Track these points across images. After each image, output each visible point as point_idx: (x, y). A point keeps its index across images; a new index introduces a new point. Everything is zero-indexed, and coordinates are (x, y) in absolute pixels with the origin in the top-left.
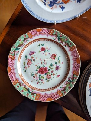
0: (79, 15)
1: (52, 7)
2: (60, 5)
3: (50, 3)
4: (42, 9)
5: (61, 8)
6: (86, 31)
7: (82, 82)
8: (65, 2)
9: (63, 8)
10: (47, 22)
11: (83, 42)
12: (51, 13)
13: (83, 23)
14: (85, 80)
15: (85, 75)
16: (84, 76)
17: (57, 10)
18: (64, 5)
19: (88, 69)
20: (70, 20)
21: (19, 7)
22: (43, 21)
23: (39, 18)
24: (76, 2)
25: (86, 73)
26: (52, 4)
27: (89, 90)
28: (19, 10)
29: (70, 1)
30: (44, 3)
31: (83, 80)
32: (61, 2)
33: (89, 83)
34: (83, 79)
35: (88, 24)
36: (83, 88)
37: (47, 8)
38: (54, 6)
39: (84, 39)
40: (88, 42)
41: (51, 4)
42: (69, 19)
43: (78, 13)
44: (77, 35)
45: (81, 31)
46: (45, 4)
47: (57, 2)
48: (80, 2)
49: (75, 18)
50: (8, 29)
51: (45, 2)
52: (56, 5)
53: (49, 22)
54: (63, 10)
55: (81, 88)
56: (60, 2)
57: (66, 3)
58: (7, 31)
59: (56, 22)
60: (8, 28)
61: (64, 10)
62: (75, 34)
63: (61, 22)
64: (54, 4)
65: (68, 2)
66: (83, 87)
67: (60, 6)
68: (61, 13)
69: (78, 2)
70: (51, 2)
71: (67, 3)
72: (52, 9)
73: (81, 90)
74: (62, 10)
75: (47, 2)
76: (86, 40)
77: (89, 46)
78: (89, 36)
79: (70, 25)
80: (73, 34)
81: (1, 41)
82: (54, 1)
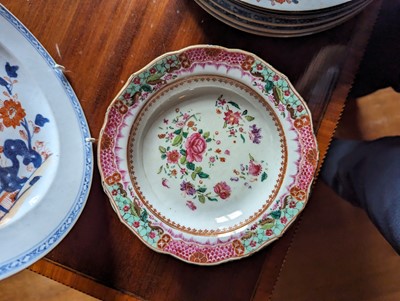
0: (57, 65)
1: (43, 157)
2: (31, 129)
3: (31, 164)
4: (52, 187)
5: (42, 125)
6: (104, 38)
8: (21, 114)
9: (40, 121)
10: (92, 166)
11: (142, 42)
12: (62, 156)
13: (81, 53)
17: (49, 140)
18: (30, 118)
19: (227, 14)
20: (73, 94)
21: (48, 272)
22: (90, 180)
23: (82, 194)
24: (16, 81)
26: (34, 157)
27: (296, 2)
28: (59, 270)
29: (16, 100)
30: (31, 183)
32: (22, 128)
35: (81, 36)
37: (49, 171)
38: (39, 150)
39: (132, 43)
40: (138, 27)
41: (33, 160)
42: (72, 98)
43: (50, 70)
44: (122, 66)
45: (107, 54)
46: (36, 179)
47: (23, 143)
48: (16, 68)
49: (67, 78)
51: (29, 181)
52: (33, 145)
53: (91, 159)
54: (46, 120)
56: (21, 132)
57: (23, 110)
59: (87, 139)
61: (44, 116)
62: (120, 72)
63: (85, 123)
64: (33, 152)
65: (19, 105)
67: (36, 130)
68: (59, 124)
69: (15, 75)
70: (26, 162)
71: (23, 107)
72: (47, 157)
73: (296, 28)
74: (46, 124)
75: (27, 175)
76: (134, 36)
77: (152, 25)
78: (119, 28)
79: (91, 93)
80: (118, 77)
82: (24, 152)
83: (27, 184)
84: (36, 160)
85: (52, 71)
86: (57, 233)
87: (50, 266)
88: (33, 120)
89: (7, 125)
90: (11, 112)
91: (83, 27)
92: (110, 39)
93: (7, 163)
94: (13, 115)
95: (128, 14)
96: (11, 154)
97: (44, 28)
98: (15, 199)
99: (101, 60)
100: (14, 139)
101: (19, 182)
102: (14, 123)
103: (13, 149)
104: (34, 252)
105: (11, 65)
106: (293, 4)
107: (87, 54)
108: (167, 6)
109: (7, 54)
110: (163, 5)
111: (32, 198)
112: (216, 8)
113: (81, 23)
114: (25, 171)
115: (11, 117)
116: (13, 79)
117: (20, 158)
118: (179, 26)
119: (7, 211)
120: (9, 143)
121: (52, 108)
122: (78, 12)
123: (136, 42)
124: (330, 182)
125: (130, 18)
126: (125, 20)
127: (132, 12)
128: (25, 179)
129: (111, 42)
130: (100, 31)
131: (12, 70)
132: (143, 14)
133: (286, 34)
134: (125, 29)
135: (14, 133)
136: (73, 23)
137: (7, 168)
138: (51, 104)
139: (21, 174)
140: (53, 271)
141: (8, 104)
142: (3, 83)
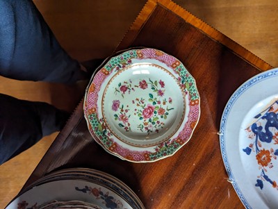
0: (232, 182)
1: (250, 129)
2: (254, 147)
3: (258, 126)
4: (248, 111)
5: (248, 148)
6: (200, 193)
7: (102, 177)
8: (258, 157)
9: (248, 151)
10: (222, 118)
11: (177, 186)
12: (240, 127)
13: (216, 188)
14: (106, 182)
15: (114, 182)
16: (112, 181)
17: (245, 139)
18: (254, 153)
19: (125, 190)
20: (225, 164)
21: (260, 62)
22: (225, 110)
23: (232, 103)
24: (258, 177)
25: (118, 185)
26: (256, 130)
27: (86, 187)
28: (253, 62)
29: (260, 165)
30: (260, 115)
31: (104, 178)
32: (260, 148)
33: (100, 188)
34: (108, 179)
35: (213, 199)
36: (90, 177)
37: (249, 120)
38: (252, 133)
39: (184, 187)
40: (178, 196)
41: (256, 128)
42: (226, 161)
43: (236, 181)
44: (192, 174)
45: (200, 183)
46: (257, 117)
47: (261, 139)
48: (256, 185)
49: (227, 174)
50: (215, 37)
51: (262, 116)
52: (255, 137)
53: (222, 122)
54: (244, 150)
55: (91, 173)
56: (260, 146)
57: (257, 159)
58: (212, 36)
59: (222, 134)
60: (217, 39)
61: (245, 153)
62: (194, 171)
63: (221, 145)
64: (256, 133)
65: (259, 162)
66: (92, 178)
67: (251, 146)
68: (237, 147)
69: (258, 181)
70: (261, 128)
71: (257, 161)
72: (248, 129)
73: (87, 173)
74: (245, 148)
75: (261, 121)
76: (182, 191)
77: (170, 195)
78: (190, 198)
79: (215, 162)
80: (196, 167)
81: (192, 23)
82: (261, 134)
83: (263, 115)
84: (254, 127)
85: (236, 179)
86: (251, 84)
87: (258, 65)
88: (252, 152)
89: (268, 152)
90: (264, 159)
92: (196, 193)
93: (273, 130)
94: (263, 157)
95: (183, 205)
96: (269, 134)
98: (271, 108)
99: (204, 180)
100: (265, 143)
101: (267, 117)
102: (264, 152)
103: (267, 137)
104: (265, 76)
105: (259, 188)
107: (212, 187)
109: (260, 194)
110: (161, 206)
111: (261, 106)
112: (131, 196)
113: (212, 206)
114: (263, 123)
116: (260, 179)
117: (264, 131)
118: (153, 191)
119: (276, 102)
120: (269, 141)
121: (240, 157)
123: (181, 187)
125: (182, 203)
126: (185, 202)
127: (180, 206)
128: (263, 118)
129: (196, 191)
130: (201, 199)
131: (260, 184)
132: (173, 203)
134: (187, 196)
135: (265, 146)
136: (217, 207)
139: (265, 121)
140: (257, 62)
141: (265, 164)
142: (266, 177)
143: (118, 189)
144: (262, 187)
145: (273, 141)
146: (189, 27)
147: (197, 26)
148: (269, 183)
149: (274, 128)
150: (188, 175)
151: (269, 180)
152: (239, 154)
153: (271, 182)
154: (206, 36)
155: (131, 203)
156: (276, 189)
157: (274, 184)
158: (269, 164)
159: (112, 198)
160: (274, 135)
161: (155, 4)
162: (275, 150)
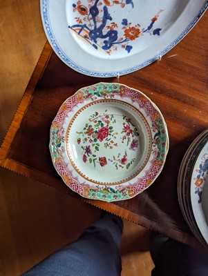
0: (161, 56)
1: (108, 50)
2: (124, 43)
3: (104, 45)
4: (91, 56)
5: (126, 49)
6: (178, 83)
7: (183, 179)
8: (132, 38)
9: (129, 48)
10: (103, 77)
11: (176, 105)
12: (108, 60)
13: (169, 69)
14: (187, 174)
15: (185, 166)
16: (185, 168)
17: (118, 53)
18: (130, 43)
19: (191, 154)
20: (145, 66)
21: (45, 53)
22: (95, 76)
23: (88, 72)
24: (151, 34)
26: (108, 46)
27: (196, 192)
28: (46, 59)
29: (140, 35)
30: (94, 45)
31: (183, 176)
32: (124, 39)
33: (194, 179)
34: (184, 173)
35: (180, 70)
36: (185, 191)
37: (101, 54)
38: (112, 48)
39: (175, 99)
40: (184, 102)
41: (106, 46)
42: (142, 65)
43: (158, 52)
44: (161, 93)
45: (168, 85)
46: (96, 48)
47: (116, 40)
48: (159, 34)
49: (154, 62)
50: (29, 97)
52: (115, 45)
53: (107, 76)
54: (129, 51)
55: (182, 190)
56: (122, 39)
57: (134, 39)
61: (131, 50)
62: (158, 92)
63: (128, 72)
64: (111, 45)
65: (137, 37)
66: (186, 188)
67: (123, 46)
68: (127, 58)
69: (154, 34)
70: (105, 42)
71: (136, 39)
72: (108, 53)
73: (182, 194)
74: (127, 51)
75: (98, 43)
76: (179, 100)
77: (186, 110)
78: (184, 91)
79: (146, 75)
80: (155, 91)
81: (20, 121)
82: (111, 40)
83: (93, 43)
84: (106, 47)
85: (158, 54)
86: (67, 59)
87: (48, 54)
88: (129, 45)
89: (126, 31)
90: (133, 33)
91: (184, 71)
92: (178, 86)
93: (105, 31)
95: (193, 96)
96: (109, 34)
97: (184, 48)
98: (85, 37)
99: (165, 81)
100: (118, 35)
101: (94, 39)
102: (127, 34)
103: (113, 35)
104: (58, 48)
105: (160, 32)
106: (195, 190)
107: (169, 73)
108: (197, 119)
109: (166, 30)
110: (198, 117)
111: (86, 46)
112: (194, 147)
113: (187, 70)
114: (100, 41)
115: (130, 33)
116: (152, 32)
117: (107, 39)
118: (185, 126)
119: (79, 34)
120: (116, 33)
121: (136, 54)
122: (194, 67)
123: (176, 101)
124: (93, 225)
125: (190, 98)
126: (189, 95)
127: (194, 99)
128: (96, 42)
129: (176, 87)
130: (182, 81)
131: (157, 32)
132: (192, 105)
133: (179, 189)
134: (183, 95)
135: (121, 34)
136: (187, 65)
137: (102, 32)
138: (138, 54)
139: (98, 39)
140: (45, 56)
141: (138, 31)
142: (150, 28)
143: (191, 161)
144: (160, 30)
145: (115, 29)
146: (24, 124)
147: (21, 117)
148: (154, 24)
149: (103, 31)
150: (163, 97)
151: (151, 25)
152: (133, 56)
153: (153, 22)
154: (29, 106)
155: (202, 146)
156: (158, 18)
157: (154, 20)
158: (136, 28)
159: (201, 166)
160: (109, 30)
161: (7, 160)
162: (123, 26)
